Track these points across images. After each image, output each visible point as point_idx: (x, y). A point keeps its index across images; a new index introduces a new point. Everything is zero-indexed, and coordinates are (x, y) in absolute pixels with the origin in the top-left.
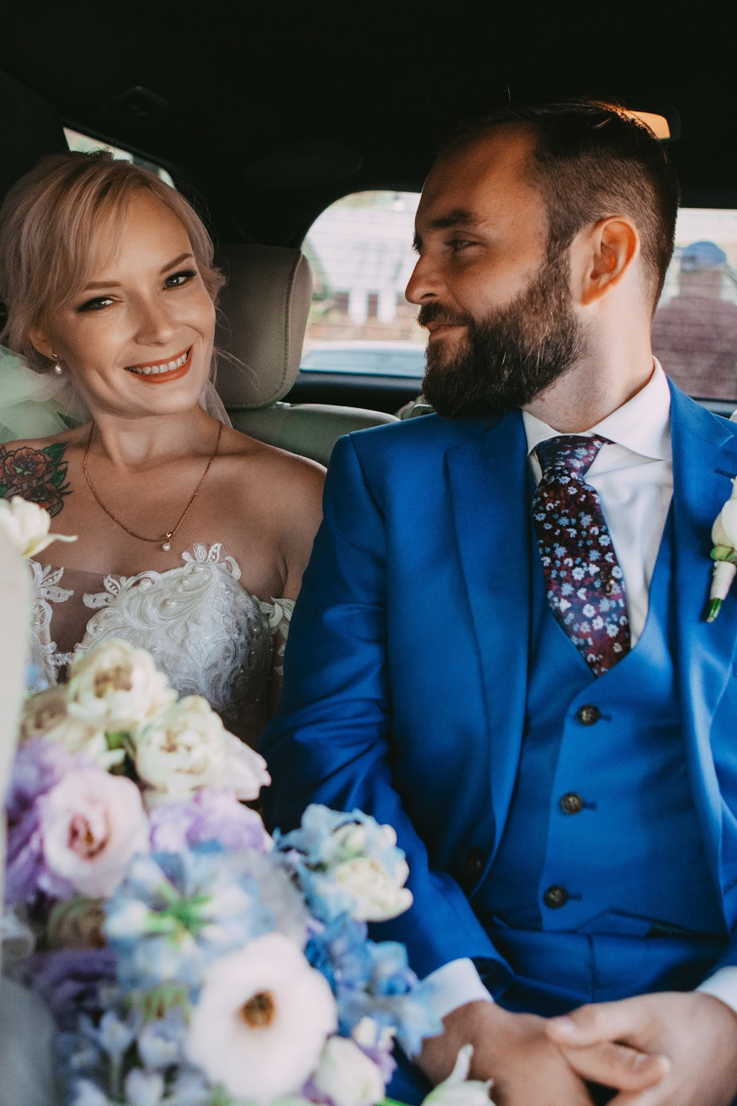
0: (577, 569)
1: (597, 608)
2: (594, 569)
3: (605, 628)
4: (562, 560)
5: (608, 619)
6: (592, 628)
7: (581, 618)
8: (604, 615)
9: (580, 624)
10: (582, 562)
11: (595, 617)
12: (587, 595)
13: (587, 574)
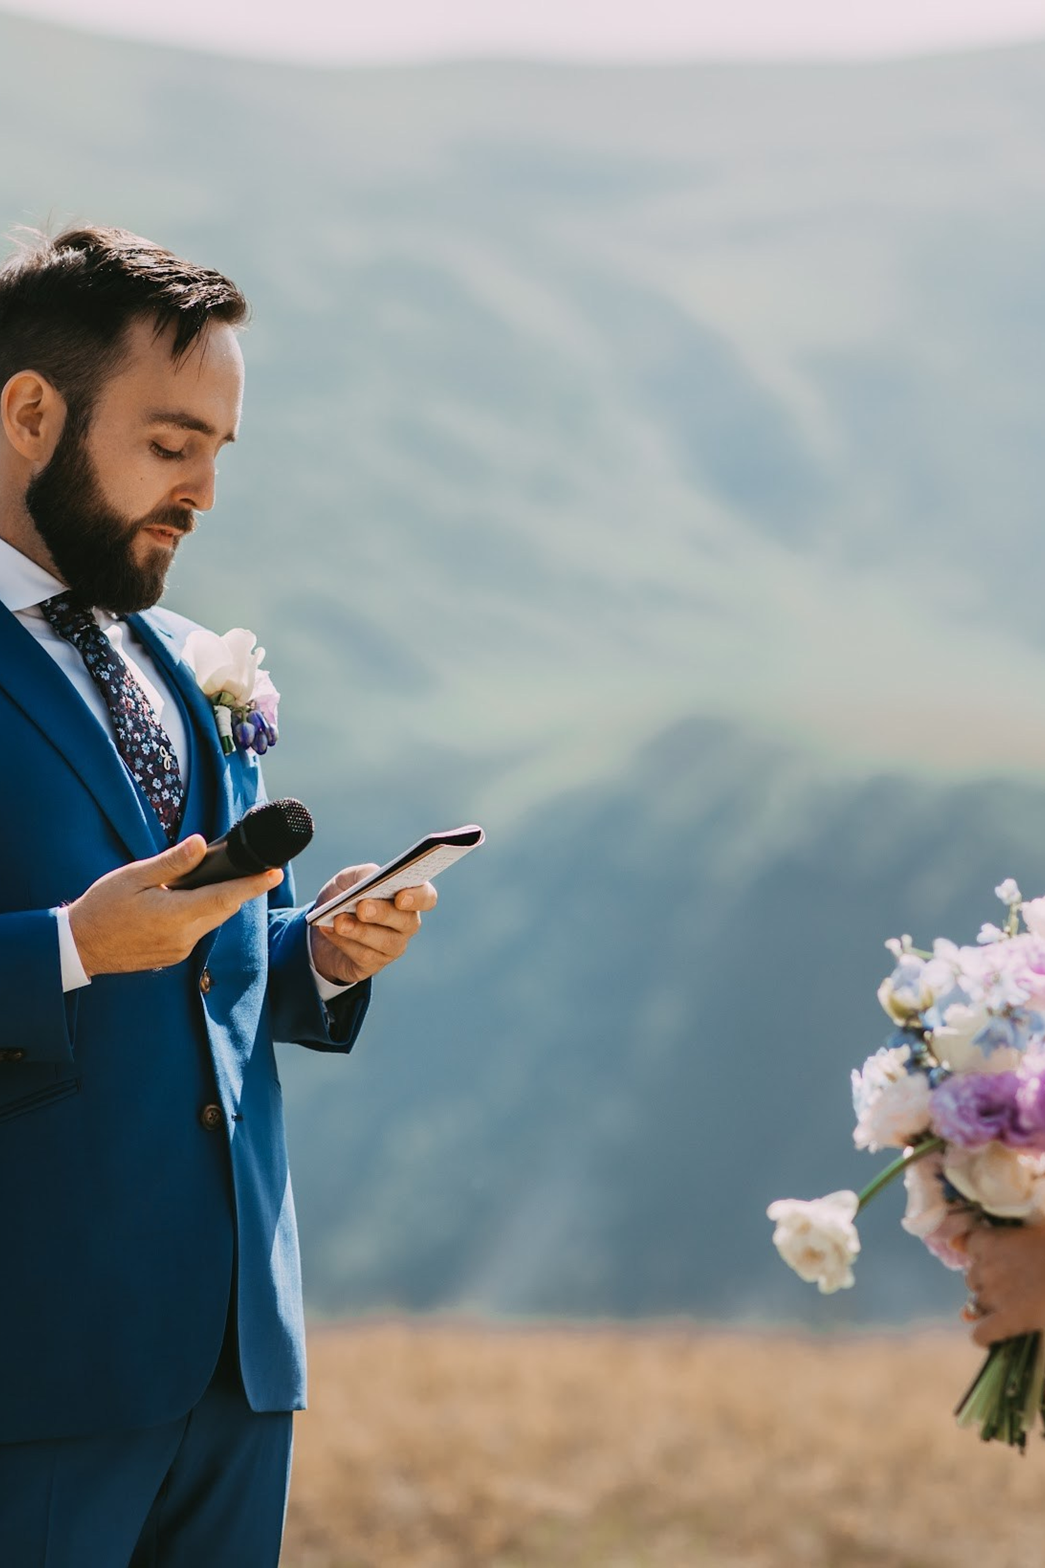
0: (144, 745)
1: (163, 782)
2: (155, 746)
3: (171, 798)
4: (132, 734)
5: (173, 792)
6: (161, 799)
7: (151, 790)
8: (170, 788)
9: (152, 796)
10: (146, 738)
11: (162, 789)
12: (153, 769)
13: (152, 748)
